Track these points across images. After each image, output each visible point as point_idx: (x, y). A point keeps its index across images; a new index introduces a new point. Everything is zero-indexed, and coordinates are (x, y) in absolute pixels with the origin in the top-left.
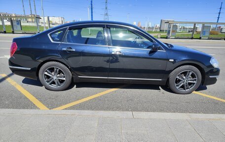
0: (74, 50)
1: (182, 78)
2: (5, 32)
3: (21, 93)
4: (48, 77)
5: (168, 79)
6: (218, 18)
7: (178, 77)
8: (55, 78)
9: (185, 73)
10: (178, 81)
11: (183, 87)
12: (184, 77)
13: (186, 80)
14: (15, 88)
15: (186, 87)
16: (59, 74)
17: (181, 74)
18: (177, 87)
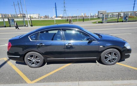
0: (44, 45)
1: (109, 56)
2: (5, 27)
3: (15, 71)
4: (30, 60)
5: (100, 57)
6: (134, 7)
7: (106, 56)
8: (34, 61)
9: (110, 53)
10: (106, 58)
11: (109, 61)
12: (110, 56)
13: (111, 57)
14: (12, 67)
15: (111, 61)
16: (36, 58)
17: (108, 54)
18: (106, 61)
